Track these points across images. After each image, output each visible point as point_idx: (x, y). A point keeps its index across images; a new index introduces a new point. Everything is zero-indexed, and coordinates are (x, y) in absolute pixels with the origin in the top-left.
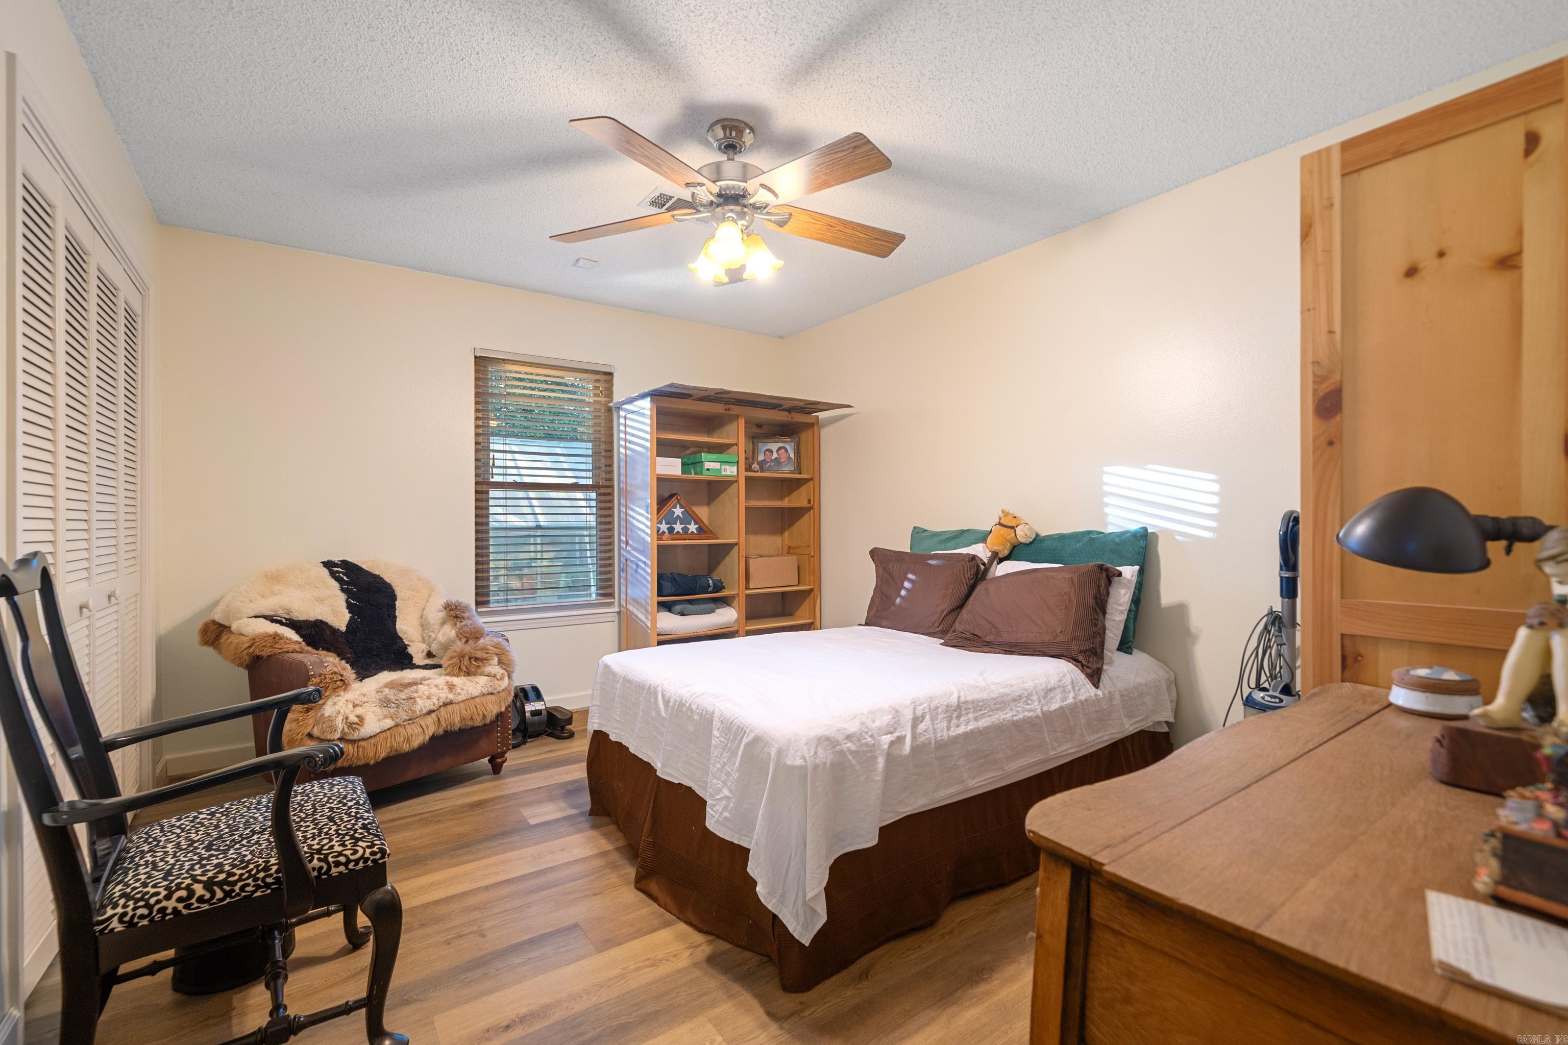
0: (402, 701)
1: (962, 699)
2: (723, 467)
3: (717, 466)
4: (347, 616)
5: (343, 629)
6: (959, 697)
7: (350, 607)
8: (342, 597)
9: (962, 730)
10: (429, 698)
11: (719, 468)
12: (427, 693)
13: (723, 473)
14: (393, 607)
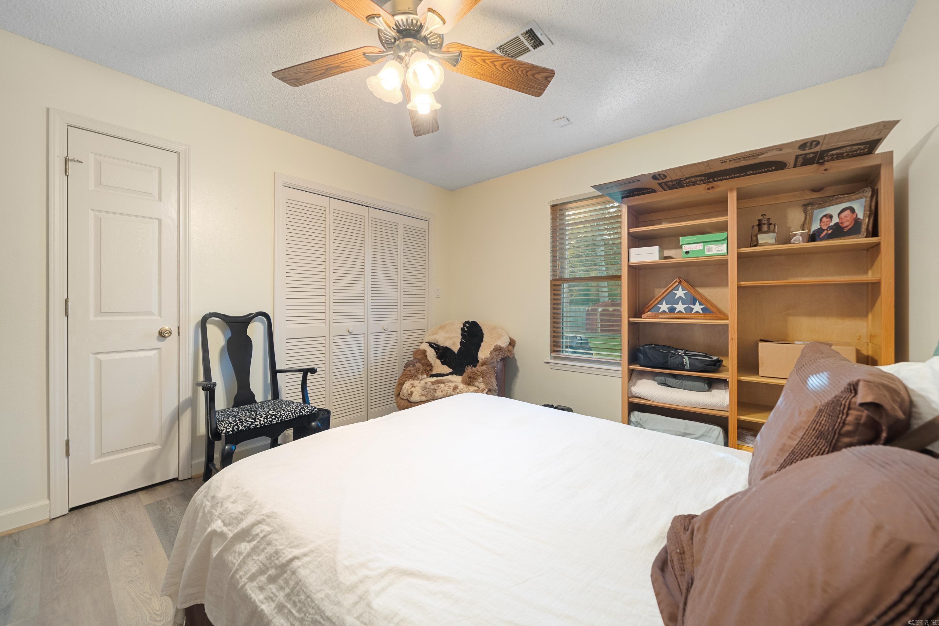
0: (430, 390)
1: (296, 564)
2: (707, 247)
3: (700, 247)
4: (459, 346)
5: (456, 352)
6: (295, 558)
7: (461, 343)
8: (460, 337)
9: (257, 597)
10: (442, 391)
11: (701, 248)
12: (442, 389)
13: (707, 253)
14: (479, 346)
